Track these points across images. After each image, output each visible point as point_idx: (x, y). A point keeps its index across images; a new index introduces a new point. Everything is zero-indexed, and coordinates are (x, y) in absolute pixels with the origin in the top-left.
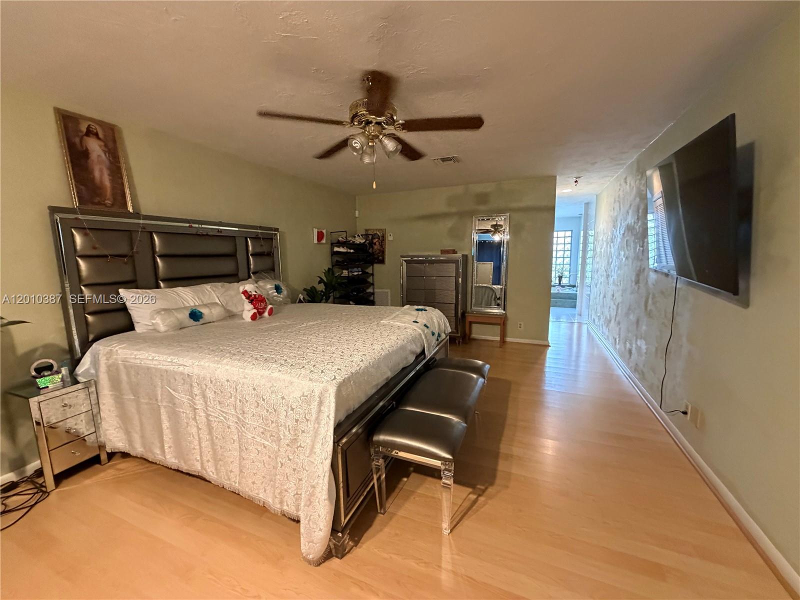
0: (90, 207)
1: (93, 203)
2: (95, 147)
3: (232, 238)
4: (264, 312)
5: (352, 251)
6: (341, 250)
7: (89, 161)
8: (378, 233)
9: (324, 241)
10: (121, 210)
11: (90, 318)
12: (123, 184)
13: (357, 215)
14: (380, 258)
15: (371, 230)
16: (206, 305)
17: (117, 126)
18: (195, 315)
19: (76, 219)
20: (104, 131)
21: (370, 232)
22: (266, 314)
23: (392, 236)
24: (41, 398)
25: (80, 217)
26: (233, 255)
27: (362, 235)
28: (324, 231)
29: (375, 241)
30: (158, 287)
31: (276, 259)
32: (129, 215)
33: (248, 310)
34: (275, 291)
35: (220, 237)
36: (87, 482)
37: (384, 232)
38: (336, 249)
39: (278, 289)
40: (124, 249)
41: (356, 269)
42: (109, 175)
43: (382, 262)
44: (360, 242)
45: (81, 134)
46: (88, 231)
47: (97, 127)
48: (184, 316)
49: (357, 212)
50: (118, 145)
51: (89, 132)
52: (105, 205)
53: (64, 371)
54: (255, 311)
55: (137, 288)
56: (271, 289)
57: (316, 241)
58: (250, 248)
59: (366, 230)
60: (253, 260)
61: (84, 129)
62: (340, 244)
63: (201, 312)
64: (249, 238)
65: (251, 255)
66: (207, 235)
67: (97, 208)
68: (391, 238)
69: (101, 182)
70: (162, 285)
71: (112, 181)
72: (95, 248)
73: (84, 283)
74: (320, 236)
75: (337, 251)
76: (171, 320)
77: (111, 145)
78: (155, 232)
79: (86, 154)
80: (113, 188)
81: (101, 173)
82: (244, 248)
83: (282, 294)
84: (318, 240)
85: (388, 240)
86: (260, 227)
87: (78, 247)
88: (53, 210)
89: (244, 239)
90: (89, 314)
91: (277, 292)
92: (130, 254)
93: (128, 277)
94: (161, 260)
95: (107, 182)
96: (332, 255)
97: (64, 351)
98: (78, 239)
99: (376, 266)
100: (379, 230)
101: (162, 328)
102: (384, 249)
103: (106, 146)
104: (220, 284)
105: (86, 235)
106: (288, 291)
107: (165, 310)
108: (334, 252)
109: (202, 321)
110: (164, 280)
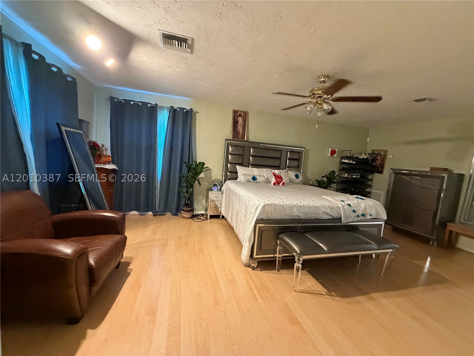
0: (235, 139)
1: (236, 137)
2: (240, 119)
3: (280, 151)
4: (280, 183)
5: (354, 162)
6: (347, 161)
7: (238, 124)
8: (381, 152)
9: (335, 155)
10: (243, 140)
11: (228, 173)
12: (245, 131)
13: (368, 141)
14: (380, 169)
15: (376, 150)
16: (259, 176)
17: (247, 112)
18: (254, 178)
19: (231, 142)
20: (244, 114)
21: (375, 152)
22: (281, 184)
23: (392, 155)
24: (212, 192)
25: (232, 142)
26: (280, 158)
27: (368, 154)
28: (337, 150)
29: (378, 158)
30: (249, 167)
31: (300, 162)
32: (244, 141)
33: (274, 180)
34: (295, 177)
35: (275, 150)
36: (215, 221)
37: (386, 152)
38: (344, 161)
39: (297, 176)
40: (241, 153)
41: (355, 174)
42: (242, 128)
43: (381, 172)
44: (363, 158)
45: (237, 116)
46: (233, 146)
47: (242, 113)
48: (250, 178)
49: (368, 139)
50: (247, 118)
51: (240, 115)
52: (239, 138)
53: (219, 187)
54: (276, 181)
55: (242, 166)
56: (293, 175)
57: (329, 155)
58: (288, 156)
59: (373, 150)
60: (289, 161)
61: (238, 115)
62: (347, 158)
63: (256, 178)
64: (289, 151)
65: (288, 159)
66: (270, 149)
67: (237, 139)
68: (391, 157)
69: (240, 130)
70: (250, 166)
71: (242, 130)
72: (233, 152)
73: (229, 162)
74: (333, 152)
75: (343, 162)
76: (246, 178)
77: (244, 118)
78: (252, 147)
79: (237, 122)
80: (242, 132)
81: (240, 128)
82: (286, 155)
83: (298, 179)
84: (331, 154)
85: (388, 158)
86: (295, 146)
87: (230, 151)
88: (226, 140)
89: (286, 152)
90: (228, 172)
91: (296, 177)
92: (242, 154)
93: (240, 162)
94: (252, 157)
95: (241, 131)
96: (340, 164)
97: (221, 181)
98: (230, 148)
99: (376, 174)
100: (382, 150)
101: (243, 180)
102: (384, 163)
103: (243, 119)
104: (270, 169)
105: (232, 147)
106: (303, 179)
107: (245, 174)
108: (342, 162)
109: (256, 181)
110: (251, 165)
